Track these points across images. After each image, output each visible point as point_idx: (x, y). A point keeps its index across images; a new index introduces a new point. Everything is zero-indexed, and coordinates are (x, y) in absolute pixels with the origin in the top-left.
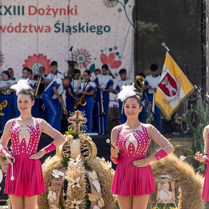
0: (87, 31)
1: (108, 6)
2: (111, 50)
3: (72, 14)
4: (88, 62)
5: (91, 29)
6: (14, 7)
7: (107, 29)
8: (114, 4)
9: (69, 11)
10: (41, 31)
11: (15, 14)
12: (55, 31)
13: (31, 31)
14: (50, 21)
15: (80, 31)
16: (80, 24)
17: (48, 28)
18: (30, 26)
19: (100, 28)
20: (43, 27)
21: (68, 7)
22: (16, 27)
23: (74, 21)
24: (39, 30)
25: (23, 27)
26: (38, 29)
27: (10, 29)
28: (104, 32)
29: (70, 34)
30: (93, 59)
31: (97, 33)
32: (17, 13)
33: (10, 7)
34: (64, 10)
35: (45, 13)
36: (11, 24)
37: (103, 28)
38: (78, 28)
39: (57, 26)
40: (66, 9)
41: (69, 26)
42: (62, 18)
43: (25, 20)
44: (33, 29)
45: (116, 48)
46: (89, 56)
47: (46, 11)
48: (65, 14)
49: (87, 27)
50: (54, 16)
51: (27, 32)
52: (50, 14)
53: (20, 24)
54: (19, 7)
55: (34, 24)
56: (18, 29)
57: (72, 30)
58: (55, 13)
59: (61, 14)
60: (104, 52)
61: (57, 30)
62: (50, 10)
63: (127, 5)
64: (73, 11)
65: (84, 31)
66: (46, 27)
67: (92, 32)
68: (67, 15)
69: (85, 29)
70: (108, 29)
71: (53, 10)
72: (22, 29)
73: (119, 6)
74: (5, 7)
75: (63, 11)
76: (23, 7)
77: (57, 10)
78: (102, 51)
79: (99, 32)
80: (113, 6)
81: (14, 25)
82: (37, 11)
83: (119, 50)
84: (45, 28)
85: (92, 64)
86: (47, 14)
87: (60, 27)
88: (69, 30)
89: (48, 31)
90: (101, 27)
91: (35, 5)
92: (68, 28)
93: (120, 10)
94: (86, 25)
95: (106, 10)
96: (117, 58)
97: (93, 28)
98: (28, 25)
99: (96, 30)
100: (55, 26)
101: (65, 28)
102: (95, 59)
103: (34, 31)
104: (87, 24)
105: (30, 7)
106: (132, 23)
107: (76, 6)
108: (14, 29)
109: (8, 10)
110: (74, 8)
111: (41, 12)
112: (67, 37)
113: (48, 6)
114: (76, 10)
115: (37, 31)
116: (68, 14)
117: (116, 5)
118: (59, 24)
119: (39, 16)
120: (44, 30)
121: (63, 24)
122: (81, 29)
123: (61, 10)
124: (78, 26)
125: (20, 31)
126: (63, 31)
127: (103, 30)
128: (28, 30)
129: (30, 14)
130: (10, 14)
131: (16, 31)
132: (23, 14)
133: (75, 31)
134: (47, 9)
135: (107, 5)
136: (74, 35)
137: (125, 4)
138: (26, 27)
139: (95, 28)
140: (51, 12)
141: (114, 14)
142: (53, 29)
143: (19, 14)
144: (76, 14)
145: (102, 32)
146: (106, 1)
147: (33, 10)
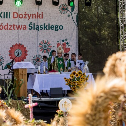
0: (49, 29)
1: (62, 13)
2: (63, 41)
3: (40, 18)
4: (49, 49)
6: (4, 13)
7: (61, 27)
8: (65, 12)
9: (38, 16)
10: (20, 29)
11: (4, 18)
12: (29, 29)
15: (44, 29)
17: (25, 27)
18: (14, 26)
19: (56, 27)
20: (22, 26)
21: (38, 13)
22: (5, 26)
23: (41, 22)
24: (19, 28)
25: (9, 26)
28: (59, 29)
29: (39, 31)
30: (52, 47)
31: (55, 30)
32: (5, 17)
33: (2, 13)
34: (35, 15)
35: (23, 17)
36: (2, 24)
37: (59, 27)
38: (43, 27)
39: (31, 25)
41: (38, 26)
42: (34, 21)
43: (10, 21)
45: (66, 40)
46: (50, 45)
47: (24, 16)
49: (49, 26)
50: (29, 19)
51: (12, 29)
52: (26, 18)
53: (7, 24)
54: (7, 13)
55: (16, 24)
58: (29, 17)
59: (33, 18)
60: (59, 43)
62: (26, 15)
65: (47, 29)
67: (52, 29)
68: (36, 19)
71: (28, 15)
73: (69, 13)
76: (10, 13)
77: (31, 15)
78: (58, 42)
79: (56, 30)
80: (65, 13)
82: (18, 16)
83: (68, 41)
85: (51, 50)
86: (24, 18)
89: (25, 28)
90: (58, 26)
91: (17, 12)
92: (37, 27)
93: (69, 16)
95: (60, 15)
96: (67, 46)
97: (52, 27)
98: (13, 25)
99: (54, 28)
101: (36, 27)
102: (54, 47)
103: (16, 29)
104: (49, 24)
105: (14, 13)
106: (76, 24)
107: (42, 13)
110: (41, 14)
111: (21, 16)
112: (37, 33)
113: (25, 13)
114: (42, 15)
115: (18, 29)
116: (38, 18)
117: (66, 12)
118: (32, 24)
119: (20, 19)
120: (22, 28)
121: (34, 24)
122: (45, 27)
123: (33, 15)
124: (43, 25)
125: (7, 29)
126: (34, 29)
129: (14, 17)
130: (1, 17)
131: (5, 29)
132: (9, 18)
133: (41, 28)
134: (24, 14)
136: (42, 32)
137: (72, 12)
138: (11, 26)
141: (66, 18)
142: (28, 27)
143: (7, 18)
144: (42, 18)
146: (61, 10)
147: (16, 15)
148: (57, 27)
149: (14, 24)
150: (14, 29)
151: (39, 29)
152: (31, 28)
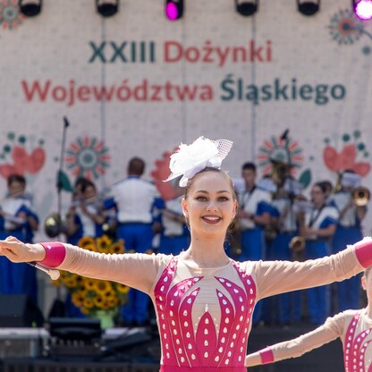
0: (294, 97)
1: (340, 42)
2: (346, 138)
3: (261, 59)
5: (303, 92)
6: (133, 45)
7: (338, 92)
8: (353, 36)
9: (255, 54)
10: (192, 97)
13: (169, 98)
14: (211, 75)
15: (277, 98)
16: (277, 82)
17: (206, 90)
18: (168, 87)
19: (321, 89)
20: (195, 88)
21: (252, 44)
22: (137, 89)
23: (264, 75)
24: (186, 95)
26: (185, 93)
27: (124, 93)
28: (331, 98)
29: (256, 103)
30: (307, 159)
31: (317, 102)
32: (138, 57)
33: (124, 45)
34: (243, 50)
35: (201, 58)
36: (125, 81)
37: (329, 89)
38: (272, 91)
39: (229, 85)
40: (247, 47)
41: (253, 87)
42: (238, 69)
43: (155, 72)
44: (173, 93)
45: (357, 134)
47: (203, 54)
48: (244, 59)
49: (294, 89)
50: (221, 65)
51: (159, 99)
52: (212, 61)
54: (143, 45)
55: (177, 82)
56: (141, 93)
57: (261, 95)
58: (223, 58)
59: (235, 59)
60: (333, 144)
61: (227, 94)
62: (210, 50)
64: (264, 54)
65: (286, 97)
66: (203, 88)
67: (304, 98)
68: (248, 63)
69: (289, 92)
70: (340, 92)
71: (218, 50)
72: (151, 92)
73: (365, 41)
74: (113, 45)
75: (240, 54)
77: (228, 49)
78: (327, 141)
79: (321, 99)
80: (352, 42)
81: (132, 85)
82: (183, 53)
83: (363, 139)
84: (200, 91)
86: (205, 59)
87: (234, 87)
88: (254, 95)
89: (206, 96)
90: (325, 88)
91: (180, 40)
92: (251, 90)
93: (367, 51)
94: (290, 84)
95: (336, 50)
96: (360, 157)
97: (306, 89)
98: (163, 85)
99: (314, 95)
100: (224, 86)
101: (246, 91)
102: (312, 158)
103: (176, 97)
104: (294, 81)
105: (167, 45)
107: (269, 42)
108: (132, 94)
109: (119, 52)
110: (265, 46)
111: (192, 55)
112: (249, 111)
113: (208, 43)
114: (269, 52)
115: (182, 98)
116: (252, 59)
117: (357, 38)
118: (232, 82)
119: (188, 63)
120: (198, 95)
121: (240, 82)
122: (280, 92)
123: (235, 51)
124: (273, 86)
125: (145, 98)
126: (240, 98)
127: (328, 94)
128: (162, 94)
129: (167, 59)
130: (124, 60)
131: (137, 98)
132: (152, 59)
133: (266, 96)
134: (204, 49)
136: (265, 107)
138: (158, 89)
139: (311, 90)
140: (214, 56)
141: (355, 60)
142: (219, 92)
143: (143, 59)
144: (269, 58)
145: (326, 100)
146: (336, 32)
147: (173, 52)
148: (325, 91)
149: (168, 83)
151: (256, 97)
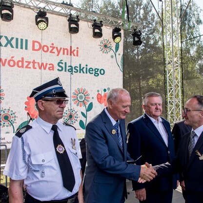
0: (87, 73)
1: (103, 52)
2: (105, 90)
3: (74, 55)
4: (87, 100)
6: (17, 39)
7: (102, 72)
8: (108, 50)
9: (71, 52)
10: (45, 69)
11: (17, 47)
12: (58, 70)
14: (54, 59)
15: (80, 72)
16: (80, 65)
17: (51, 66)
19: (96, 70)
20: (47, 64)
21: (71, 47)
23: (75, 62)
24: (42, 67)
25: (26, 62)
28: (100, 74)
29: (72, 74)
30: (91, 98)
31: (95, 75)
32: (19, 46)
34: (67, 50)
35: (49, 51)
36: (12, 57)
37: (99, 70)
38: (78, 69)
39: (60, 64)
40: (69, 49)
41: (71, 66)
42: (65, 58)
43: (28, 55)
44: (36, 65)
45: (109, 89)
46: (87, 95)
47: (50, 49)
48: (67, 54)
49: (87, 68)
50: (58, 55)
51: (30, 68)
52: (54, 53)
53: (23, 58)
54: (22, 40)
57: (74, 70)
58: (59, 52)
59: (64, 54)
60: (100, 93)
62: (54, 48)
63: (117, 53)
64: (75, 52)
65: (83, 73)
66: (50, 64)
67: (90, 73)
68: (69, 56)
69: (85, 70)
71: (57, 48)
73: (112, 53)
75: (66, 51)
76: (26, 41)
77: (61, 48)
78: (98, 91)
80: (107, 53)
81: (16, 59)
82: (42, 47)
84: (48, 66)
85: (90, 102)
86: (51, 52)
87: (63, 66)
89: (51, 68)
91: (40, 41)
92: (70, 68)
93: (112, 57)
94: (85, 67)
95: (102, 55)
97: (91, 70)
98: (32, 61)
99: (94, 72)
101: (68, 68)
102: (93, 98)
103: (38, 68)
104: (87, 66)
105: (34, 42)
107: (78, 48)
109: (9, 42)
110: (76, 49)
111: (45, 49)
112: (69, 77)
113: (53, 44)
114: (77, 51)
115: (40, 68)
116: (71, 55)
117: (109, 52)
118: (62, 63)
119: (43, 52)
120: (47, 68)
121: (66, 63)
122: (81, 70)
123: (64, 49)
124: (79, 67)
126: (66, 71)
127: (99, 72)
128: (31, 65)
129: (34, 49)
130: (12, 46)
132: (26, 48)
133: (76, 71)
134: (51, 47)
135: (103, 50)
136: (76, 75)
137: (116, 52)
138: (29, 63)
139: (93, 70)
140: (55, 50)
141: (108, 60)
142: (56, 67)
143: (22, 48)
144: (77, 56)
145: (98, 74)
146: (102, 48)
147: (37, 46)
148: (98, 71)
149: (34, 60)
150: (35, 68)
151: (72, 71)
152: (60, 69)
